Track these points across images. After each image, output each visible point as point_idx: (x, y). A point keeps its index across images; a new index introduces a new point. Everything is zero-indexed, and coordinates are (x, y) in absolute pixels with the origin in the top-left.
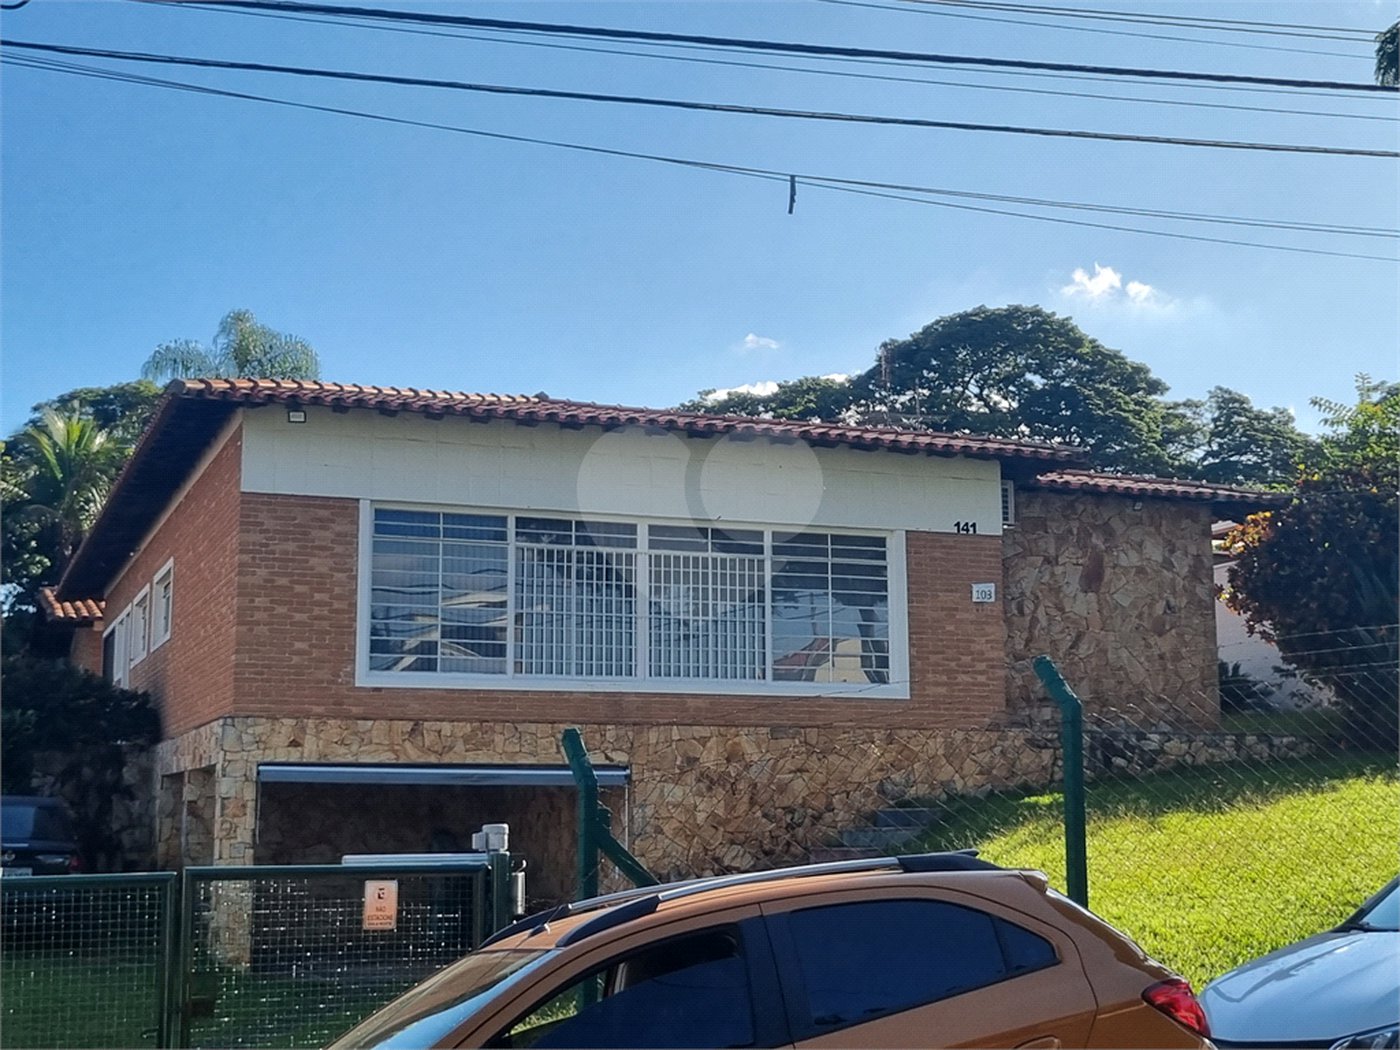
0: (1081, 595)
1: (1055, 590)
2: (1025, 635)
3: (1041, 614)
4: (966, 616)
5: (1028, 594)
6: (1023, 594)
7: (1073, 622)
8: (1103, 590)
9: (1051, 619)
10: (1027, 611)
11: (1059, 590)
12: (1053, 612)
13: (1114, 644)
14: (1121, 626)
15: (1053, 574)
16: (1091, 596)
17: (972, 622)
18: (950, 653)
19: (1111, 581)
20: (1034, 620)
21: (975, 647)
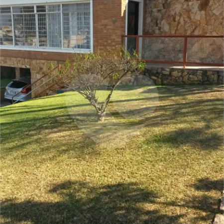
0: (198, 12)
1: (188, 11)
2: (175, 29)
3: (182, 20)
4: (110, 27)
5: (177, 13)
6: (175, 14)
7: (194, 23)
8: (208, 9)
9: (185, 22)
10: (177, 20)
11: (190, 10)
12: (186, 19)
13: (210, 30)
14: (214, 23)
15: (188, 5)
16: (203, 12)
17: (111, 29)
18: (105, 40)
19: (212, 5)
20: (179, 23)
21: (112, 37)
